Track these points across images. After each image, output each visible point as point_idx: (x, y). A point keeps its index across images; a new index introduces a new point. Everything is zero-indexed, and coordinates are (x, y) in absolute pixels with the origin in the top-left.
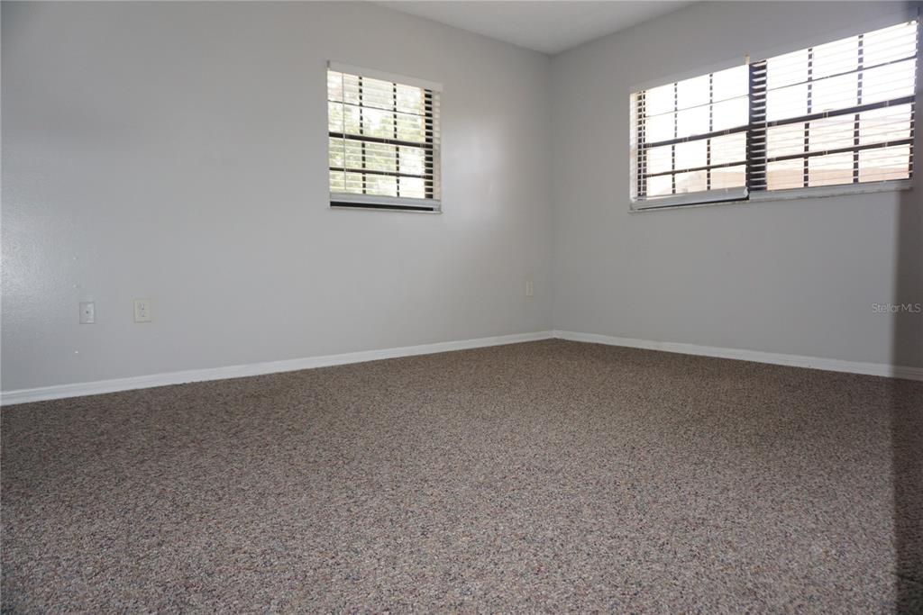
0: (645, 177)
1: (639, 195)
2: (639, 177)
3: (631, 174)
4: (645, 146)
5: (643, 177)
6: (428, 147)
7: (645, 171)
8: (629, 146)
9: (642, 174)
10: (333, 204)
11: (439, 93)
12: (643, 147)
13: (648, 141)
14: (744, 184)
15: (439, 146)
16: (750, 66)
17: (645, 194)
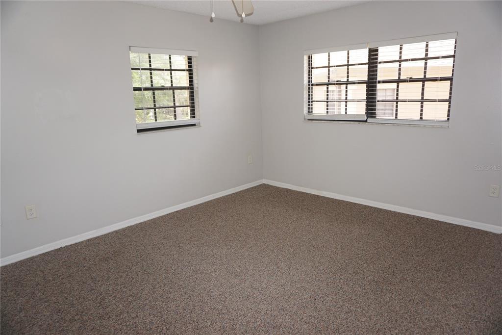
0: (312, 102)
1: (309, 112)
2: (309, 102)
3: (305, 100)
4: (312, 85)
5: (310, 101)
6: (191, 88)
7: (312, 98)
8: (303, 84)
9: (310, 100)
10: (139, 131)
11: (195, 57)
12: (311, 85)
13: (314, 82)
14: (364, 113)
15: (197, 87)
16: (370, 49)
17: (312, 111)
